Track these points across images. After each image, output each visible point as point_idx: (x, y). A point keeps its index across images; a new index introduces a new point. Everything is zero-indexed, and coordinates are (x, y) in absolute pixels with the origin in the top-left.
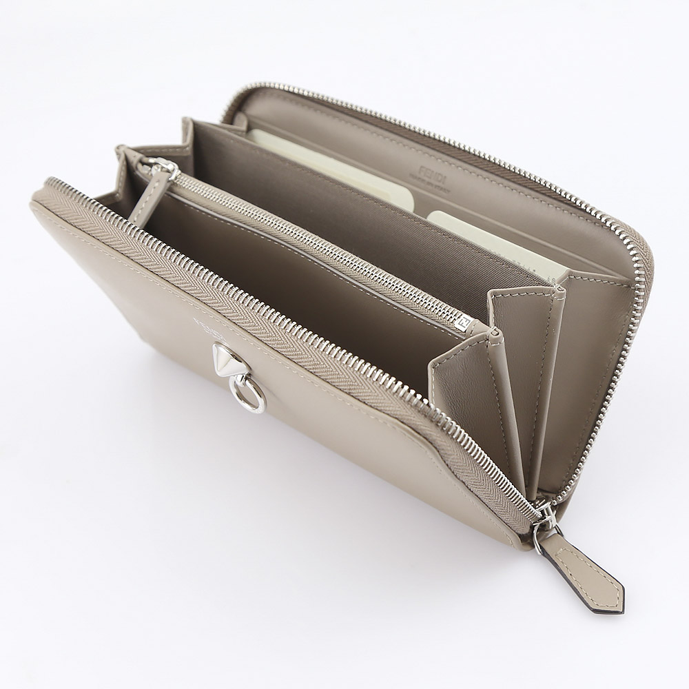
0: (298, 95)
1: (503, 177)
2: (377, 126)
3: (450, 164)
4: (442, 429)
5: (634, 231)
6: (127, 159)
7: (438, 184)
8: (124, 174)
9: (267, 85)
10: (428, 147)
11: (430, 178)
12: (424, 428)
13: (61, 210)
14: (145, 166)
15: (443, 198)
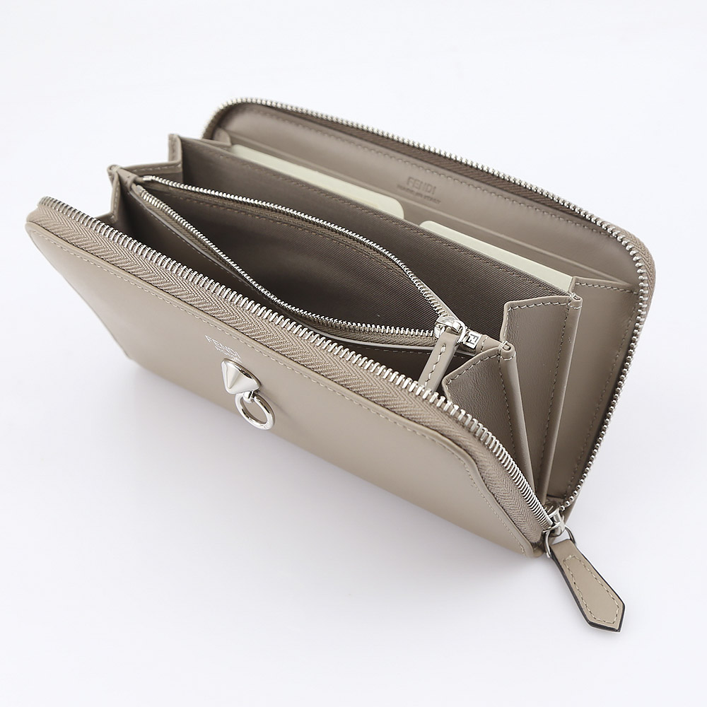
0: (271, 107)
1: (495, 186)
2: (361, 138)
3: (440, 175)
4: (479, 440)
5: (635, 237)
6: (120, 179)
7: (428, 194)
8: (118, 195)
9: (249, 101)
10: (416, 158)
11: (419, 188)
12: (464, 439)
13: (61, 229)
14: (138, 186)
15: (435, 208)
